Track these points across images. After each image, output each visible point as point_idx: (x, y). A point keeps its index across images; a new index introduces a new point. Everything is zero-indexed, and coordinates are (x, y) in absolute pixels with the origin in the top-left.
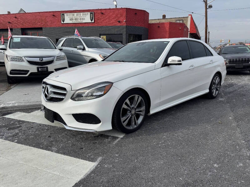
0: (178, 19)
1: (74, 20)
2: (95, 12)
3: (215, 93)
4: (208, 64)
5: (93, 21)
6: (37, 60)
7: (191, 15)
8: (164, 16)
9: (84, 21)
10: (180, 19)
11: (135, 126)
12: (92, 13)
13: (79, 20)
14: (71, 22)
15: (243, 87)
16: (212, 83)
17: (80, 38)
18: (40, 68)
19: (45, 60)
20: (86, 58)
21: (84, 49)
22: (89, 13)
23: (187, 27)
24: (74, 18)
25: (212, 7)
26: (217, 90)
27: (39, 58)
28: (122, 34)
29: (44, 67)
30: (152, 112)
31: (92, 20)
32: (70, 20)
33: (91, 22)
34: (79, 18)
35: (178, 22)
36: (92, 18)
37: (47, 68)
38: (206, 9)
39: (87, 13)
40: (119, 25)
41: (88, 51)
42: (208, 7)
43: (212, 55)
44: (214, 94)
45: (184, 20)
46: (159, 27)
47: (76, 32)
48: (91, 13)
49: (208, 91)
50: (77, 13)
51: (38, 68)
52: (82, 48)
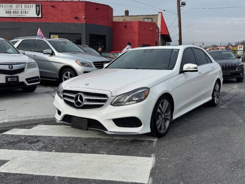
0: (146, 17)
1: (12, 14)
2: (43, 4)
3: (216, 100)
4: (211, 71)
5: (40, 16)
6: (6, 68)
7: (161, 13)
8: (127, 12)
9: (27, 16)
10: (148, 17)
11: (165, 131)
12: (39, 6)
13: (20, 14)
14: (7, 15)
15: (236, 95)
16: (214, 90)
17: (44, 39)
18: (10, 77)
19: (15, 67)
20: (56, 64)
21: (52, 54)
22: (34, 5)
23: (157, 27)
24: (12, 11)
25: (185, 4)
26: (218, 97)
27: (8, 66)
28: (80, 34)
29: (15, 77)
30: (175, 117)
31: (38, 15)
32: (6, 12)
33: (37, 16)
34: (20, 11)
35: (146, 20)
36: (39, 12)
37: (18, 77)
38: (179, 6)
39: (31, 5)
40: (76, 21)
41: (59, 57)
42: (180, 4)
43: (212, 62)
44: (215, 102)
45: (153, 18)
46: (126, 26)
47: (39, 32)
48: (36, 6)
49: (211, 98)
50: (17, 5)
51: (7, 78)
52: (51, 52)
